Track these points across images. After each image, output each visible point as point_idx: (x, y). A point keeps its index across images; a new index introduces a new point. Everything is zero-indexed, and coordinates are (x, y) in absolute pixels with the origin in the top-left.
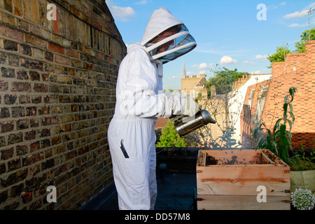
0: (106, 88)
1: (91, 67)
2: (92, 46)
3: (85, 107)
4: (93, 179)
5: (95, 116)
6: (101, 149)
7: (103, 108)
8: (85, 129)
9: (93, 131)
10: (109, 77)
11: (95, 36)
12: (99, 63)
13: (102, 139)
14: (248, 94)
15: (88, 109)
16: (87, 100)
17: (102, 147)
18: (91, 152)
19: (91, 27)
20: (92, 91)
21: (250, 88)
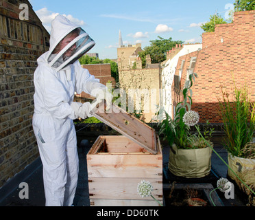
0: (26, 74)
1: (9, 56)
2: (9, 36)
3: (5, 95)
4: (16, 157)
5: (16, 101)
6: (23, 130)
7: (24, 93)
8: (6, 114)
9: (15, 115)
10: (29, 63)
11: (12, 26)
12: (17, 52)
13: (24, 121)
14: (179, 64)
15: (8, 96)
16: (7, 88)
17: (24, 128)
18: (13, 134)
19: (7, 18)
20: (11, 79)
21: (181, 58)
